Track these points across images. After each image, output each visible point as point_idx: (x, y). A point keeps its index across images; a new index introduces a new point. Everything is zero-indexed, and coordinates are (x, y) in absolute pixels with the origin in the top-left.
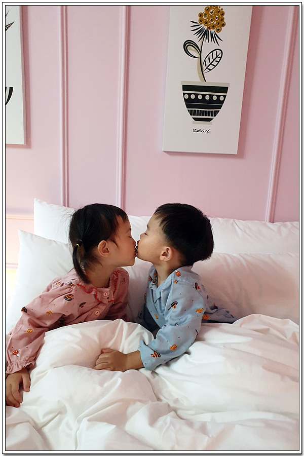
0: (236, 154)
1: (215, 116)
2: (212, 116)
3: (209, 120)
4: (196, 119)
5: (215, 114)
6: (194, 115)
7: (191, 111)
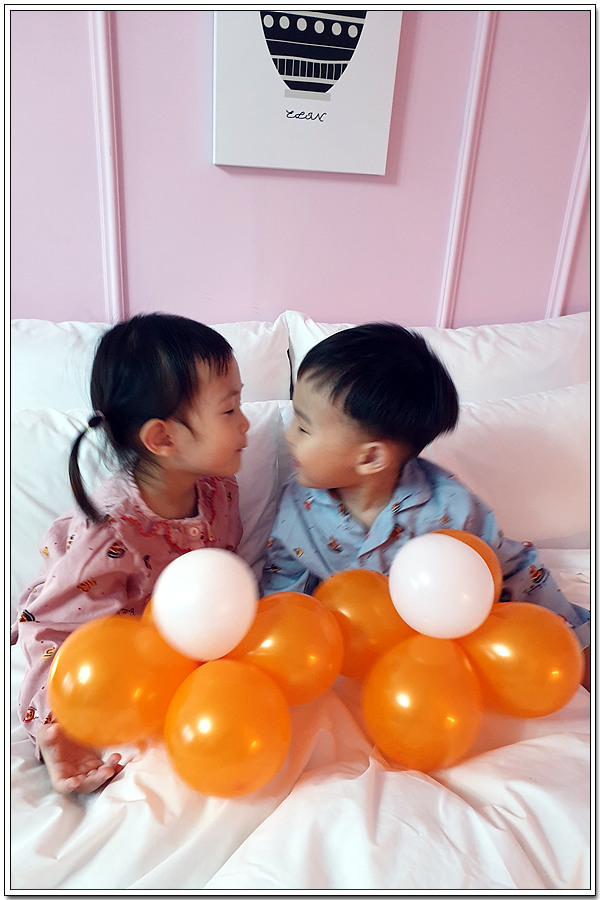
0: (383, 173)
1: (337, 78)
2: (330, 77)
3: (324, 88)
4: (293, 85)
5: (336, 73)
6: (289, 74)
7: (282, 61)
